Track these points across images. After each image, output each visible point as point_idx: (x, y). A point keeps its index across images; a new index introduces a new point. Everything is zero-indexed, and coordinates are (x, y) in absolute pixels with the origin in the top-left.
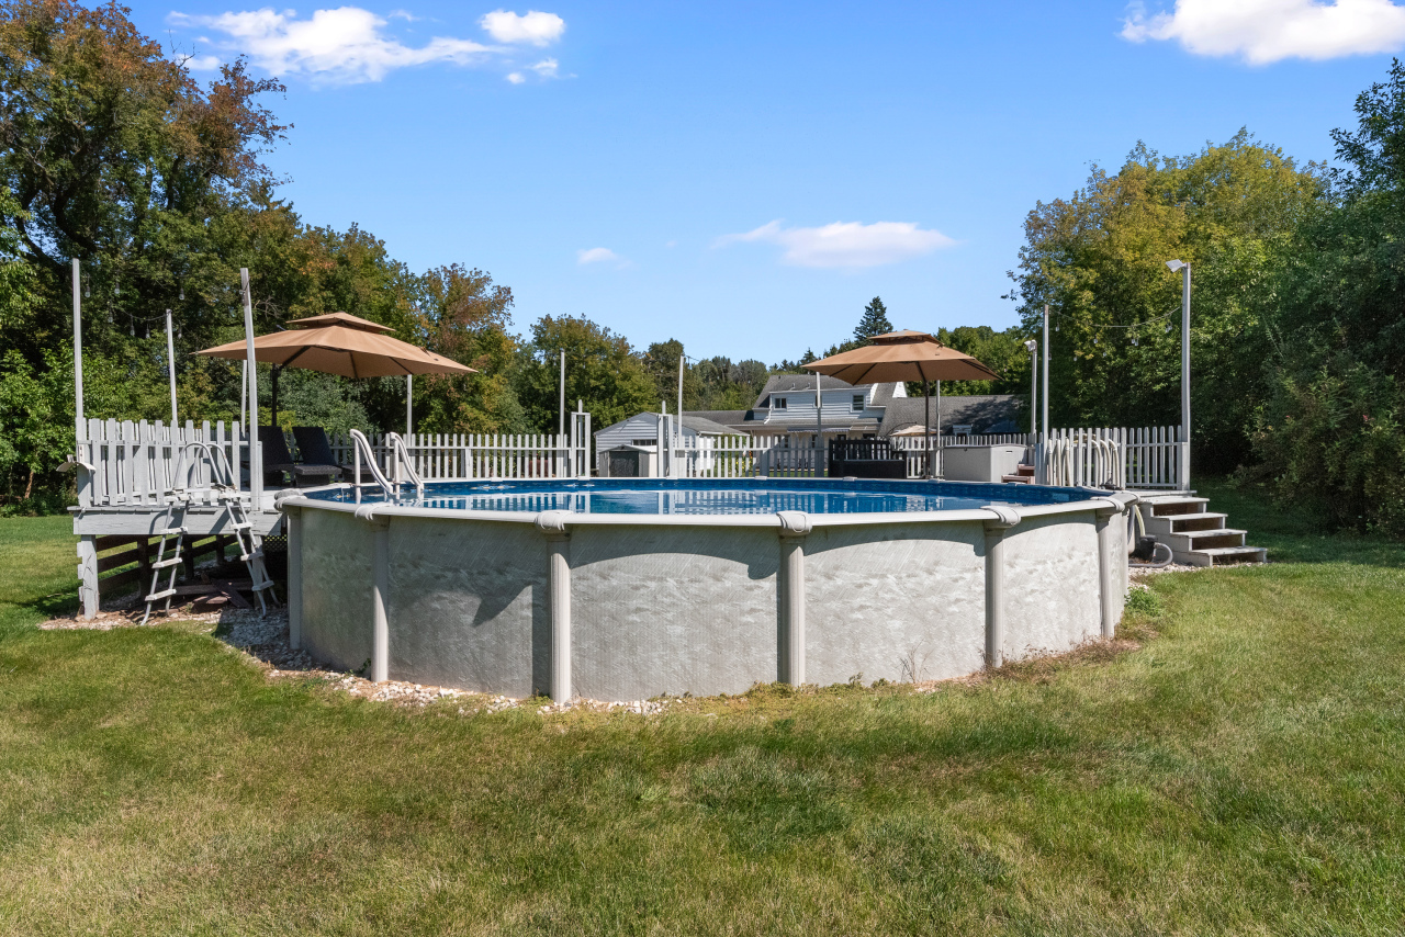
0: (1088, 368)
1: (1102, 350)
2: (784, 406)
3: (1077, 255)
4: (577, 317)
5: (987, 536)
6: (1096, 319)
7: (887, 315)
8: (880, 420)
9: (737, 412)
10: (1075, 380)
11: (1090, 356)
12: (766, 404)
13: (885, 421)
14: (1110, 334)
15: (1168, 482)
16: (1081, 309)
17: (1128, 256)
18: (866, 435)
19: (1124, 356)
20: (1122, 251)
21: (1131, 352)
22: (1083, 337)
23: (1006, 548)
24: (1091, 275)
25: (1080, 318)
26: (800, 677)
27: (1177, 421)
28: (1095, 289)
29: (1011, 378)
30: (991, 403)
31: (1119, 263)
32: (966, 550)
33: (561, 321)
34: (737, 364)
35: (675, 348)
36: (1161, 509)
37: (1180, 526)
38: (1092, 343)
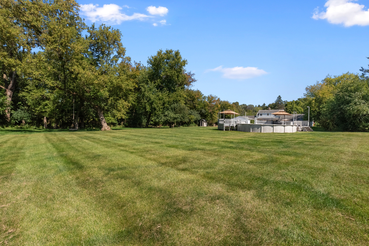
0: (314, 112)
2: (262, 115)
4: (226, 101)
5: (284, 126)
6: (315, 104)
7: (281, 99)
8: (279, 118)
9: (253, 116)
10: (311, 113)
11: (314, 110)
12: (258, 115)
13: (280, 118)
14: (317, 107)
16: (313, 103)
17: (321, 96)
18: (277, 120)
21: (320, 109)
23: (285, 127)
24: (314, 98)
25: (313, 104)
26: (274, 132)
27: (308, 120)
30: (301, 116)
31: (319, 96)
32: (283, 127)
33: (223, 101)
34: (248, 105)
35: (237, 103)
38: (314, 108)
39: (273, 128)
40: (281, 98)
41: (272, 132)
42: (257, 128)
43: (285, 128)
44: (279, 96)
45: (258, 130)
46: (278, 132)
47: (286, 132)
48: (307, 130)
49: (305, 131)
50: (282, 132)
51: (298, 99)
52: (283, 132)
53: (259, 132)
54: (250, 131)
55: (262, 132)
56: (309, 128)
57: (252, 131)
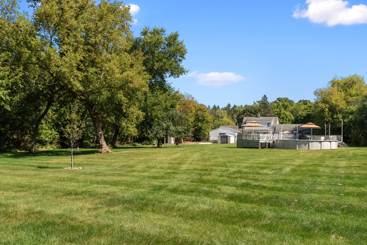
1: (330, 119)
3: (325, 101)
6: (328, 113)
8: (275, 129)
11: (328, 120)
14: (331, 117)
15: (340, 141)
17: (334, 103)
19: (333, 120)
20: (333, 101)
21: (335, 120)
22: (326, 117)
23: (331, 142)
25: (326, 114)
26: (322, 149)
28: (328, 108)
29: (301, 118)
31: (332, 103)
36: (340, 143)
37: (341, 144)
38: (328, 118)
39: (320, 144)
40: (267, 98)
41: (320, 148)
42: (304, 145)
43: (331, 144)
44: (265, 96)
45: (305, 146)
46: (326, 148)
47: (332, 148)
48: (343, 146)
49: (341, 147)
50: (328, 149)
51: (277, 99)
52: (330, 149)
53: (307, 149)
54: (296, 149)
55: (310, 149)
56: (343, 143)
57: (298, 148)
